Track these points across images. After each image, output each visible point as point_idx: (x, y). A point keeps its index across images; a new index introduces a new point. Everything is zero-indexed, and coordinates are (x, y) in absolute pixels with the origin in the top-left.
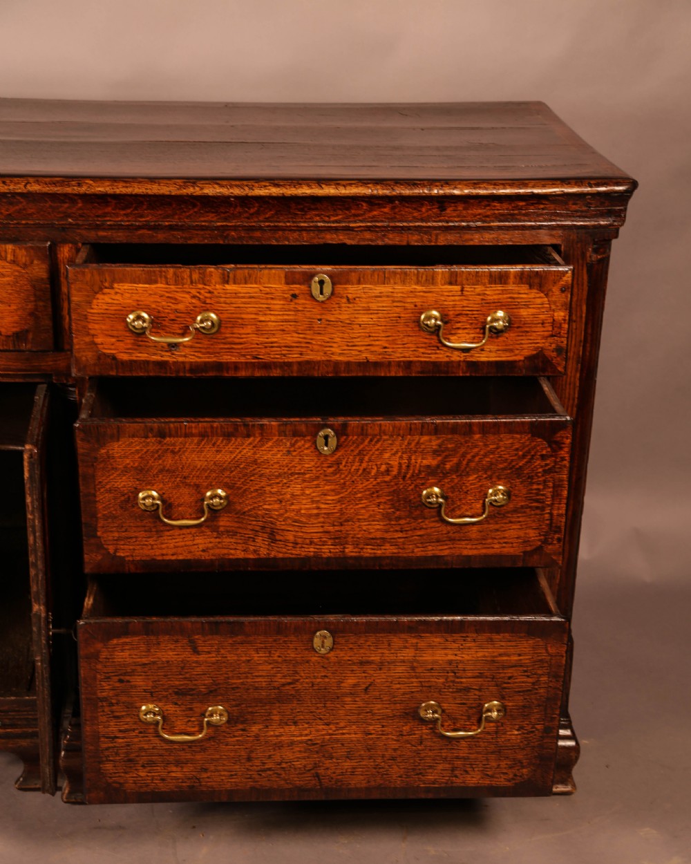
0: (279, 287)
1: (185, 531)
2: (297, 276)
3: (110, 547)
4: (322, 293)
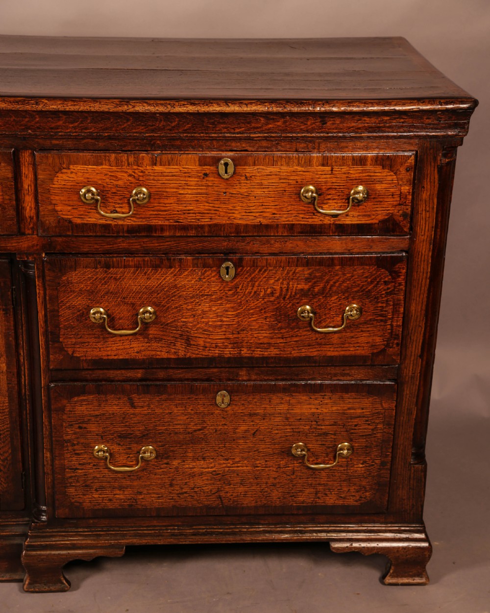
0: (194, 168)
1: (123, 338)
2: (208, 160)
3: (69, 349)
4: (226, 172)
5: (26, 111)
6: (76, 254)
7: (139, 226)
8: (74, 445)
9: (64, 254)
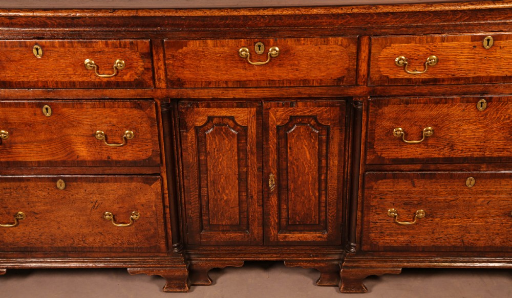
0: (468, 43)
1: (413, 146)
2: (477, 38)
3: (379, 153)
4: (488, 45)
5: (369, 14)
6: (389, 96)
7: (429, 79)
8: (376, 209)
9: (381, 96)
